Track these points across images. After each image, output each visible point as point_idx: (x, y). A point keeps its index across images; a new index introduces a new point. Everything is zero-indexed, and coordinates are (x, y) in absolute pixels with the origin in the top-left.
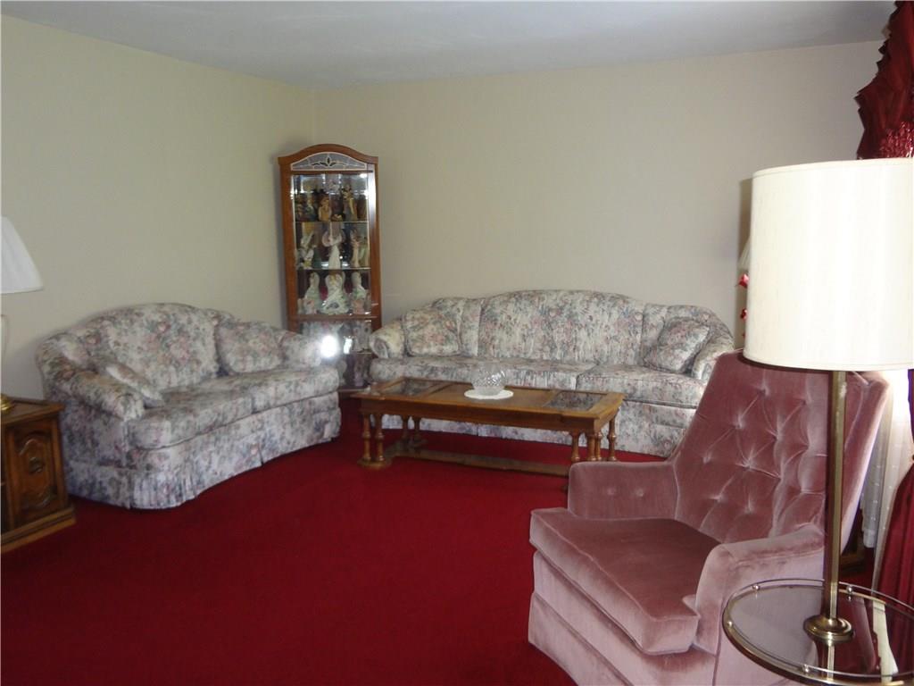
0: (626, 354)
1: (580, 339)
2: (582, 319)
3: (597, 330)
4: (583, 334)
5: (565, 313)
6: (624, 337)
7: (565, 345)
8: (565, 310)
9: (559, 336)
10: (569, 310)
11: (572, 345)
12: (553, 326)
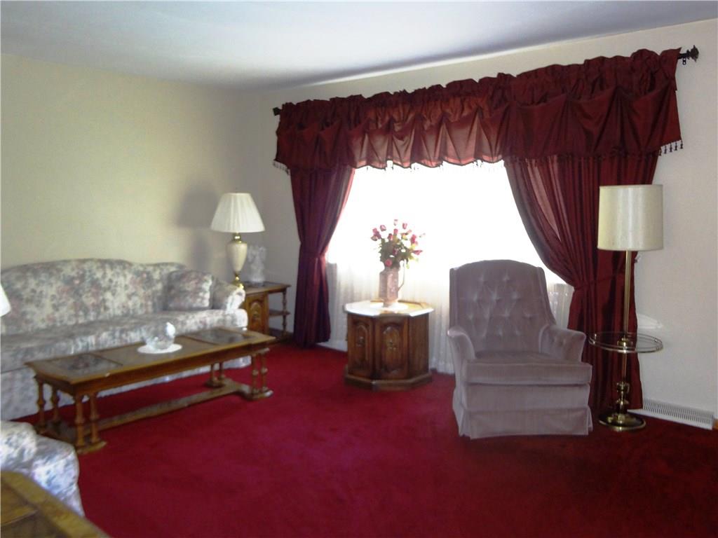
0: (146, 306)
1: (108, 300)
2: (104, 284)
3: (118, 289)
4: (108, 295)
5: (88, 280)
6: (141, 292)
7: (97, 307)
8: (86, 277)
9: (89, 300)
10: (90, 276)
11: (102, 305)
12: (81, 291)
